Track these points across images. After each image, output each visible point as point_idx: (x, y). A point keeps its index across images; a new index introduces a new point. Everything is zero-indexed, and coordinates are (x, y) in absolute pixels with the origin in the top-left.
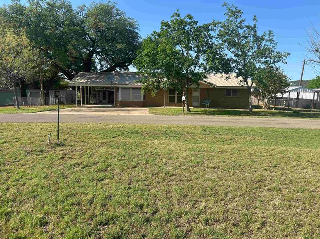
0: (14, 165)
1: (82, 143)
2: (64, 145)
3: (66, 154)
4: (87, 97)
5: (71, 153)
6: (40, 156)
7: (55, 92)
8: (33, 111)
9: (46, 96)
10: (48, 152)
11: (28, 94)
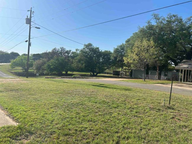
0: (144, 115)
1: (186, 111)
2: (173, 109)
3: (175, 116)
4: (187, 77)
5: (179, 116)
6: (159, 113)
7: (165, 72)
8: (152, 83)
9: (160, 74)
10: (163, 111)
11: (150, 73)
